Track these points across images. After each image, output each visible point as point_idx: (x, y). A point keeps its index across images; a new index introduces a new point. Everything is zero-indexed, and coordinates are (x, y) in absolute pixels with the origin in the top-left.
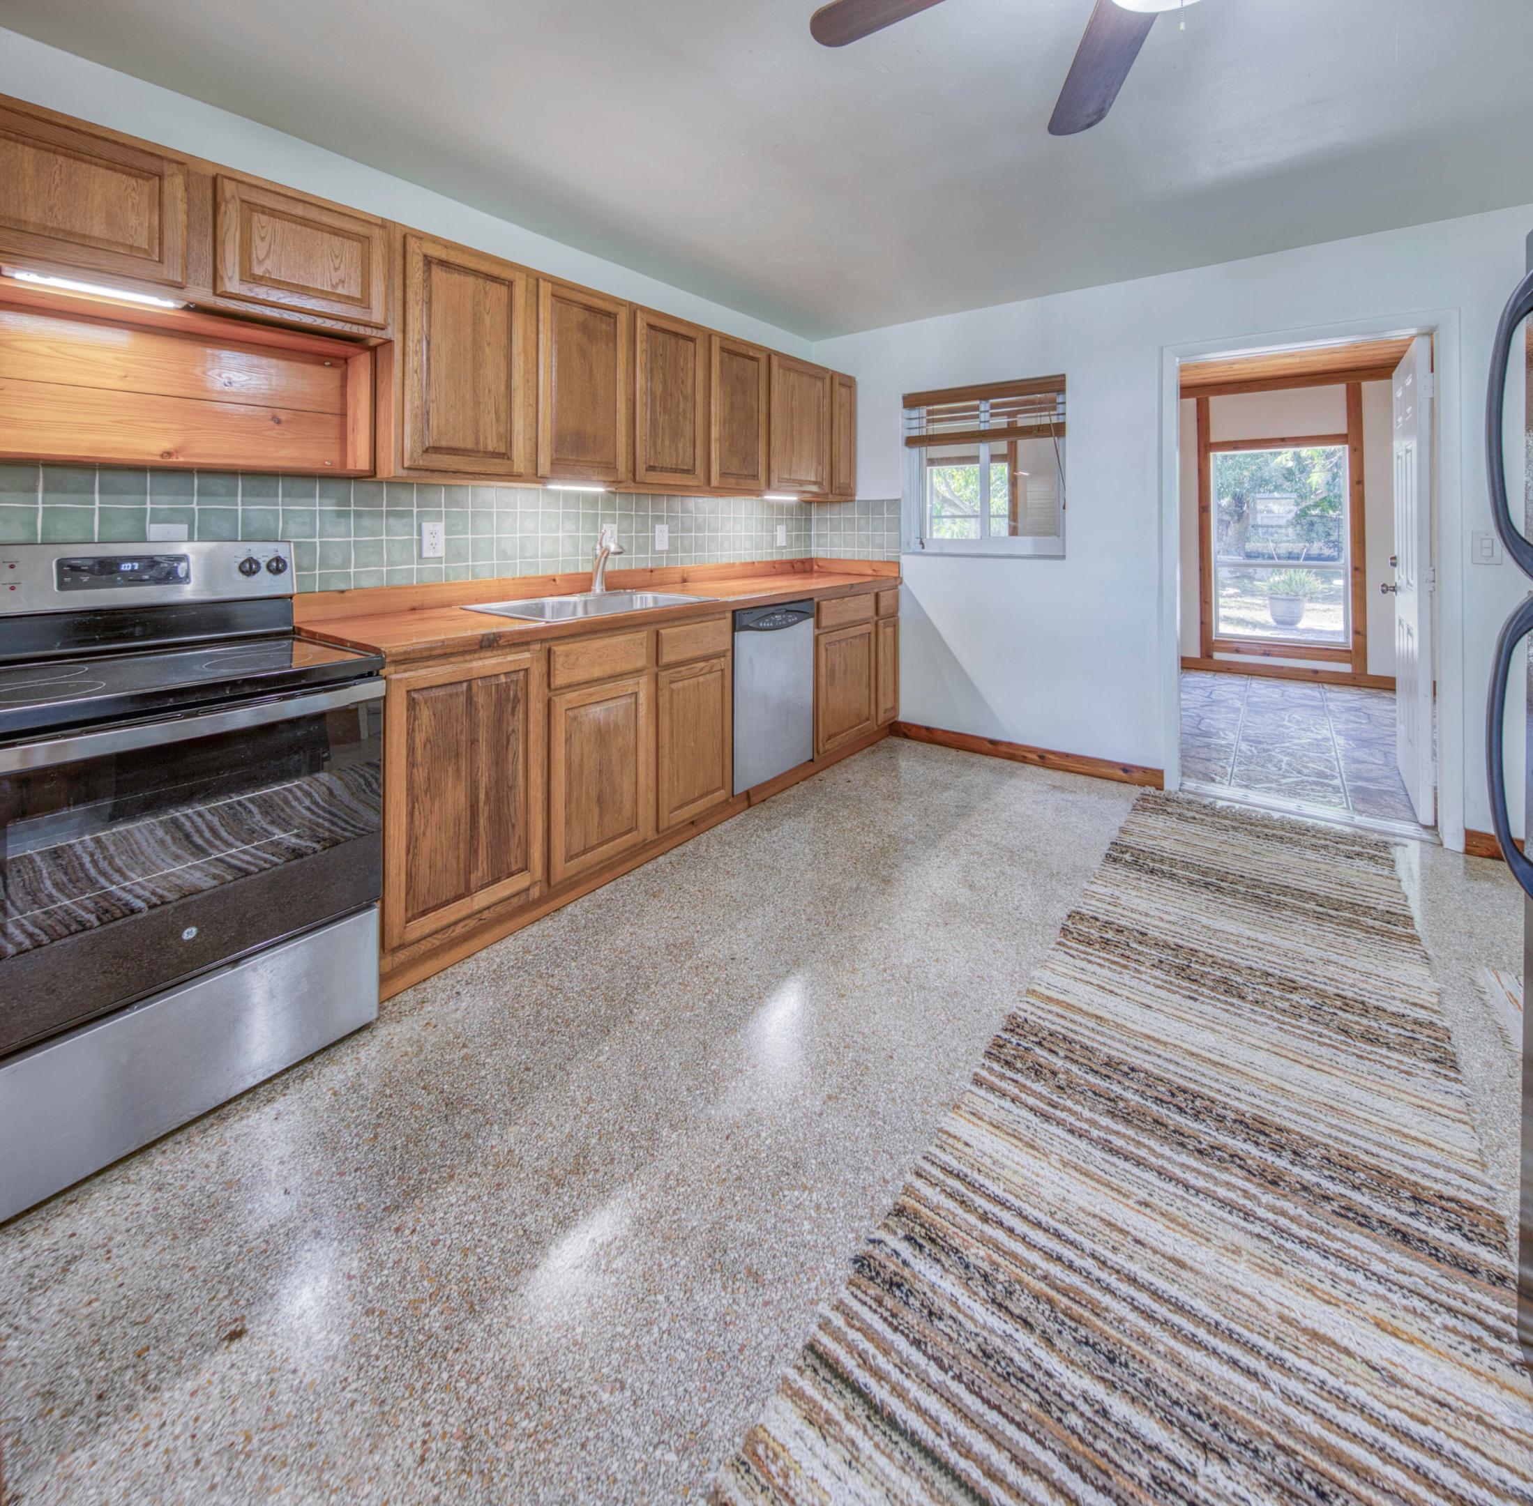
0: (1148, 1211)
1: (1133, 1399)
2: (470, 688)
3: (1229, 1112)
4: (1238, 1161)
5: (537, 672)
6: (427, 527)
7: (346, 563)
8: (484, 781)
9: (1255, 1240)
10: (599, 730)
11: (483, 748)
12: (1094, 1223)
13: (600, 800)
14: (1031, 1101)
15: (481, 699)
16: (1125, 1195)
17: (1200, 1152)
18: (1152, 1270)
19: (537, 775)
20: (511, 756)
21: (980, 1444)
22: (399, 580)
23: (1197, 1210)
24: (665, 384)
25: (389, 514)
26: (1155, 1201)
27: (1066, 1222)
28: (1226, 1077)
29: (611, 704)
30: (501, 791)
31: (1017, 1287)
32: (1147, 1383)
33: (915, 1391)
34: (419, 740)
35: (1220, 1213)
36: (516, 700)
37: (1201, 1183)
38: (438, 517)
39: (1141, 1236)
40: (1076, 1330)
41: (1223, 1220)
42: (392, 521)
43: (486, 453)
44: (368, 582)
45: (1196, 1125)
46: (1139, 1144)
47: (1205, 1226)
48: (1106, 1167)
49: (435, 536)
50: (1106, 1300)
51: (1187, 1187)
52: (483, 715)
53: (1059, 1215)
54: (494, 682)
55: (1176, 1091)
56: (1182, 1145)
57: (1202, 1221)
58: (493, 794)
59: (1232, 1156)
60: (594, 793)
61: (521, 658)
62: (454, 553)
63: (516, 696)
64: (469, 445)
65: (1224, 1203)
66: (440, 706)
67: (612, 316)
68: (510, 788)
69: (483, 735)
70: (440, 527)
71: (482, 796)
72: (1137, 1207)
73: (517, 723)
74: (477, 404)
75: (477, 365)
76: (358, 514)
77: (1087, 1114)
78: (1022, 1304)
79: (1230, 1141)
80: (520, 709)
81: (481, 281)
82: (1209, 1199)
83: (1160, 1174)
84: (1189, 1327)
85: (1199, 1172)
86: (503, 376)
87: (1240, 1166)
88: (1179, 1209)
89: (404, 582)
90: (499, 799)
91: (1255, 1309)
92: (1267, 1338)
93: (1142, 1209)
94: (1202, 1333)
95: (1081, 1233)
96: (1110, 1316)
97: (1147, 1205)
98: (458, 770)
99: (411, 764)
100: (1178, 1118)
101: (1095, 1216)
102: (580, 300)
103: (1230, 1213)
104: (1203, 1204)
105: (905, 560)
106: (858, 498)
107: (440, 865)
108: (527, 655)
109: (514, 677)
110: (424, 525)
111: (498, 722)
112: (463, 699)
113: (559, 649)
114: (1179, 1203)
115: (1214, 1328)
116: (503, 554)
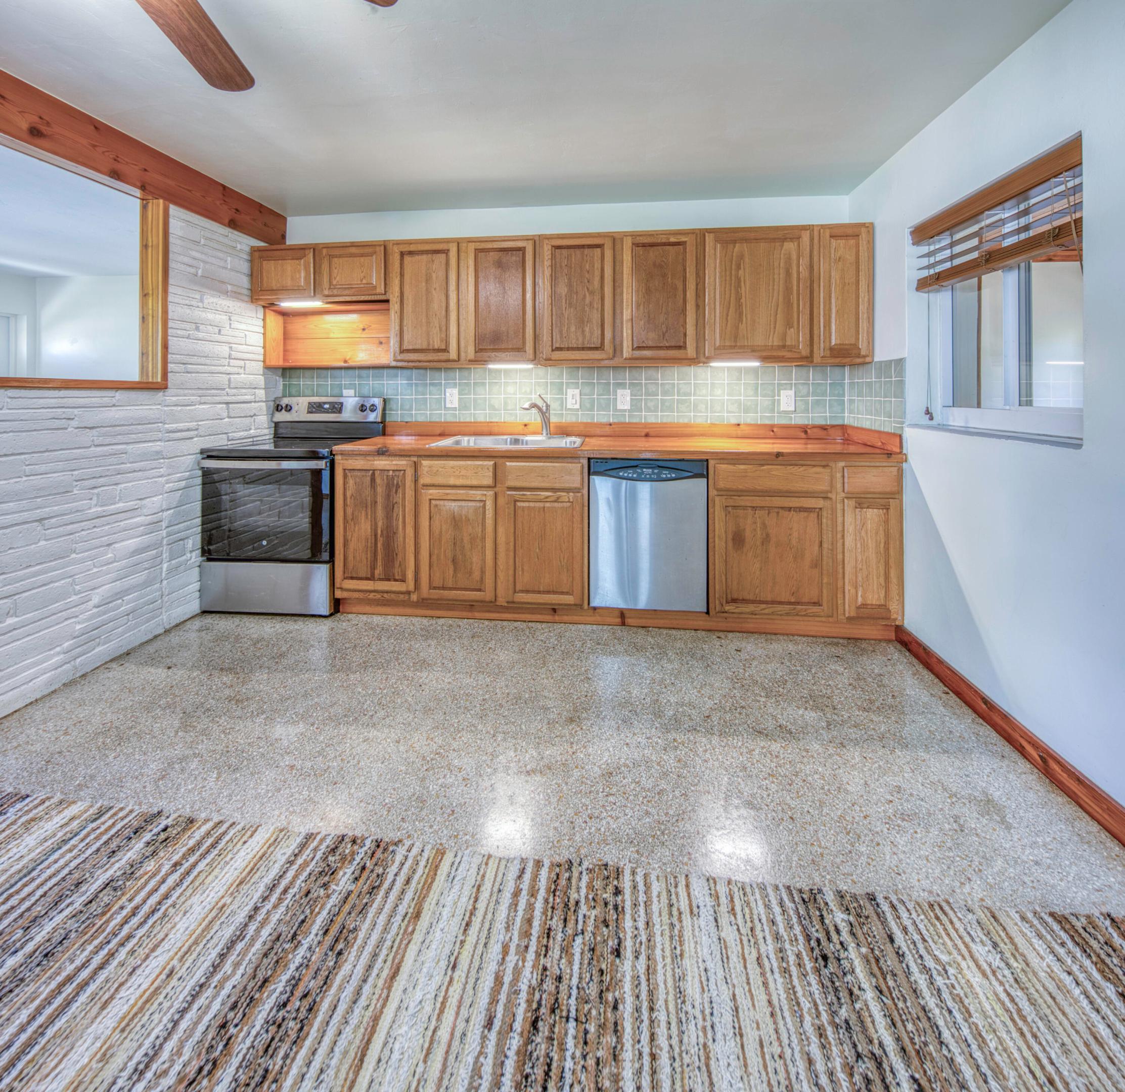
0: (163, 976)
1: (15, 970)
2: (373, 474)
3: (279, 1062)
4: (207, 1068)
5: (410, 473)
6: (448, 391)
7: (411, 409)
8: (380, 524)
9: (111, 1080)
10: (454, 517)
11: (380, 507)
12: (161, 936)
13: (454, 561)
14: (290, 875)
15: (378, 481)
16: (183, 957)
17: (223, 1026)
18: (107, 981)
19: (410, 531)
20: (395, 515)
21: (27, 890)
22: (435, 419)
23: (156, 1022)
24: (570, 285)
25: (431, 384)
26: (174, 982)
27: (165, 915)
28: (339, 1064)
29: (463, 504)
30: (390, 534)
31: (119, 893)
32: (22, 980)
33: (68, 856)
34: (349, 494)
35: (148, 1043)
36: (398, 486)
37: (184, 1025)
38: (455, 385)
39: (138, 972)
40: (77, 931)
41: (140, 1046)
42: (432, 388)
43: (434, 350)
44: (421, 419)
45: (259, 1022)
46: (237, 965)
47: (138, 1028)
48: (215, 940)
49: (452, 396)
50: (90, 948)
51: (183, 1012)
52: (379, 490)
53: (172, 911)
54: (386, 473)
55: (310, 999)
56: (234, 1007)
57: (143, 1026)
58: (385, 532)
59: (215, 1064)
60: (450, 555)
61: (402, 463)
62: (463, 405)
63: (398, 484)
64: (425, 346)
65: (157, 1050)
66: (358, 480)
67: (522, 250)
68: (395, 533)
69: (380, 500)
70: (455, 391)
71: (379, 532)
72: (170, 966)
73: (398, 498)
74: (428, 323)
75: (429, 301)
76: (416, 385)
77: (274, 918)
78: (105, 898)
79: (235, 1061)
80: (400, 491)
81: (430, 255)
82: (165, 1034)
83: (201, 986)
84: (49, 1011)
85: (196, 1024)
86: (444, 305)
87: (201, 1069)
88: (160, 1004)
89: (437, 420)
90: (388, 537)
91: (45, 1071)
92: (15, 1079)
93: (167, 971)
94: (41, 1020)
95: (153, 926)
96: (78, 952)
97: (170, 975)
98: (367, 514)
99: (345, 505)
100: (271, 1001)
101: (167, 935)
102: (495, 246)
103: (146, 1055)
104: (161, 1027)
105: (909, 434)
106: (876, 359)
107: (358, 558)
108: (404, 462)
109: (397, 473)
110: (447, 390)
111: (388, 496)
112: (369, 479)
113: (425, 463)
114: (166, 1005)
115: (41, 1032)
116: (492, 407)
